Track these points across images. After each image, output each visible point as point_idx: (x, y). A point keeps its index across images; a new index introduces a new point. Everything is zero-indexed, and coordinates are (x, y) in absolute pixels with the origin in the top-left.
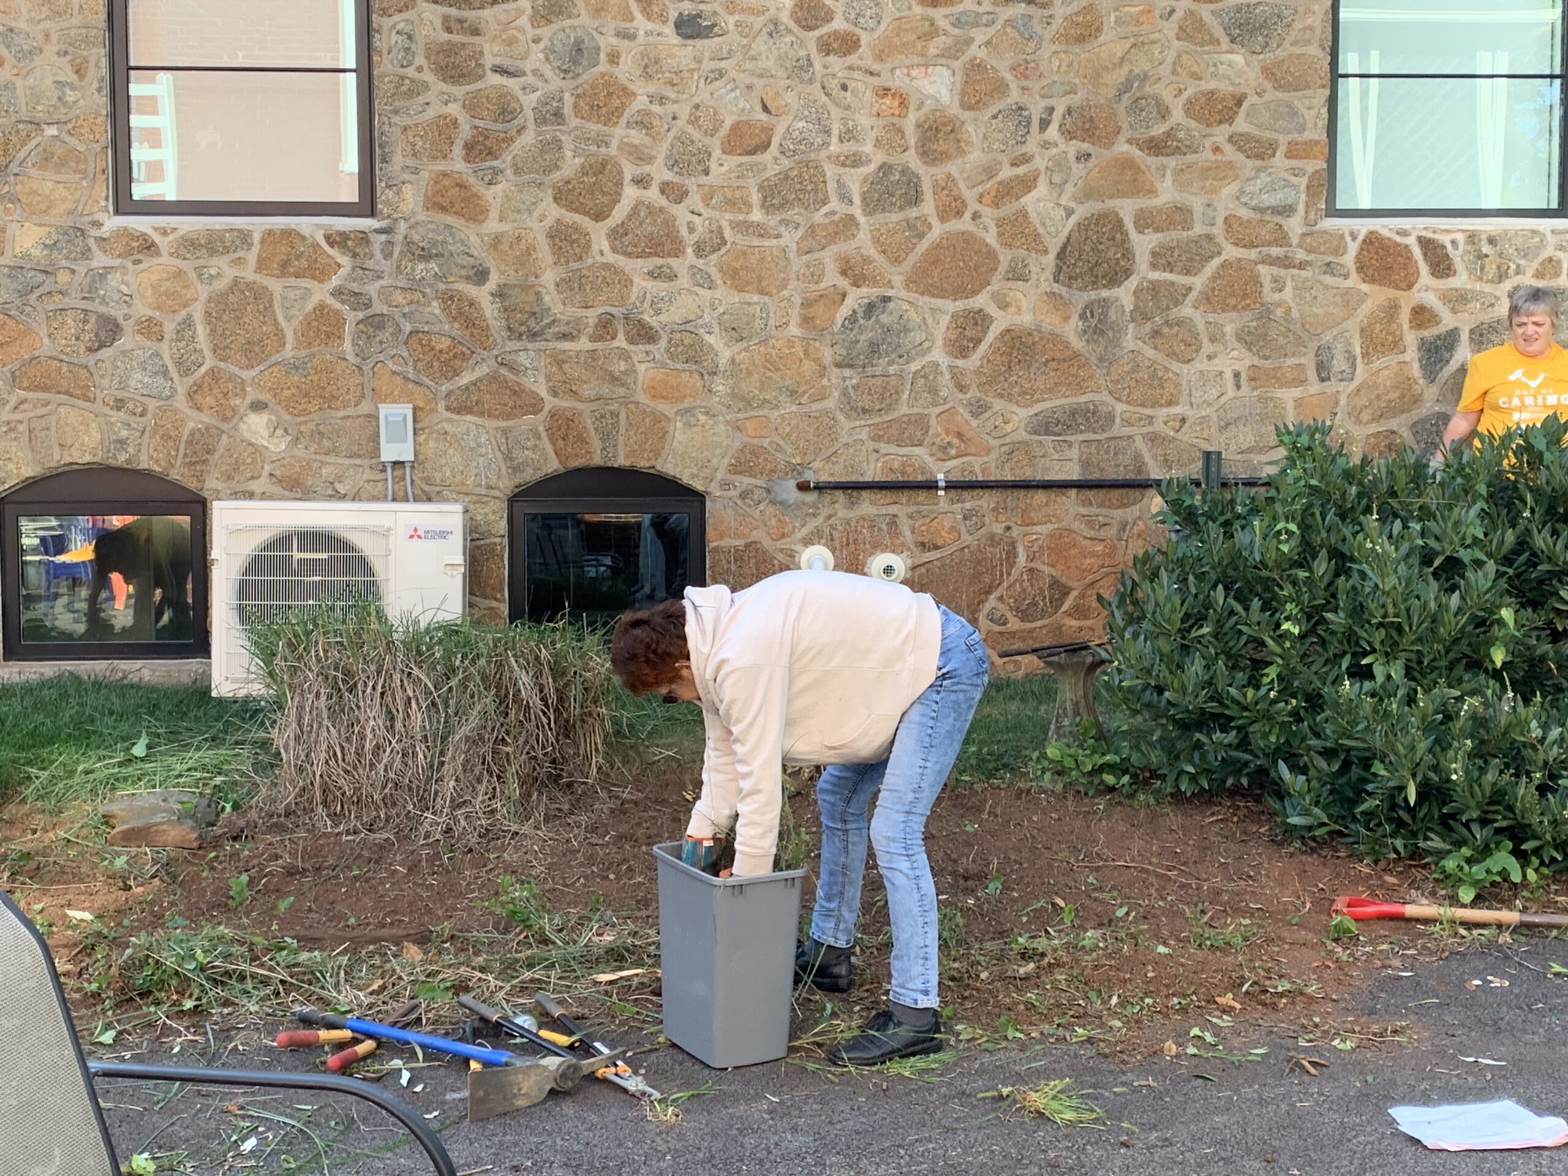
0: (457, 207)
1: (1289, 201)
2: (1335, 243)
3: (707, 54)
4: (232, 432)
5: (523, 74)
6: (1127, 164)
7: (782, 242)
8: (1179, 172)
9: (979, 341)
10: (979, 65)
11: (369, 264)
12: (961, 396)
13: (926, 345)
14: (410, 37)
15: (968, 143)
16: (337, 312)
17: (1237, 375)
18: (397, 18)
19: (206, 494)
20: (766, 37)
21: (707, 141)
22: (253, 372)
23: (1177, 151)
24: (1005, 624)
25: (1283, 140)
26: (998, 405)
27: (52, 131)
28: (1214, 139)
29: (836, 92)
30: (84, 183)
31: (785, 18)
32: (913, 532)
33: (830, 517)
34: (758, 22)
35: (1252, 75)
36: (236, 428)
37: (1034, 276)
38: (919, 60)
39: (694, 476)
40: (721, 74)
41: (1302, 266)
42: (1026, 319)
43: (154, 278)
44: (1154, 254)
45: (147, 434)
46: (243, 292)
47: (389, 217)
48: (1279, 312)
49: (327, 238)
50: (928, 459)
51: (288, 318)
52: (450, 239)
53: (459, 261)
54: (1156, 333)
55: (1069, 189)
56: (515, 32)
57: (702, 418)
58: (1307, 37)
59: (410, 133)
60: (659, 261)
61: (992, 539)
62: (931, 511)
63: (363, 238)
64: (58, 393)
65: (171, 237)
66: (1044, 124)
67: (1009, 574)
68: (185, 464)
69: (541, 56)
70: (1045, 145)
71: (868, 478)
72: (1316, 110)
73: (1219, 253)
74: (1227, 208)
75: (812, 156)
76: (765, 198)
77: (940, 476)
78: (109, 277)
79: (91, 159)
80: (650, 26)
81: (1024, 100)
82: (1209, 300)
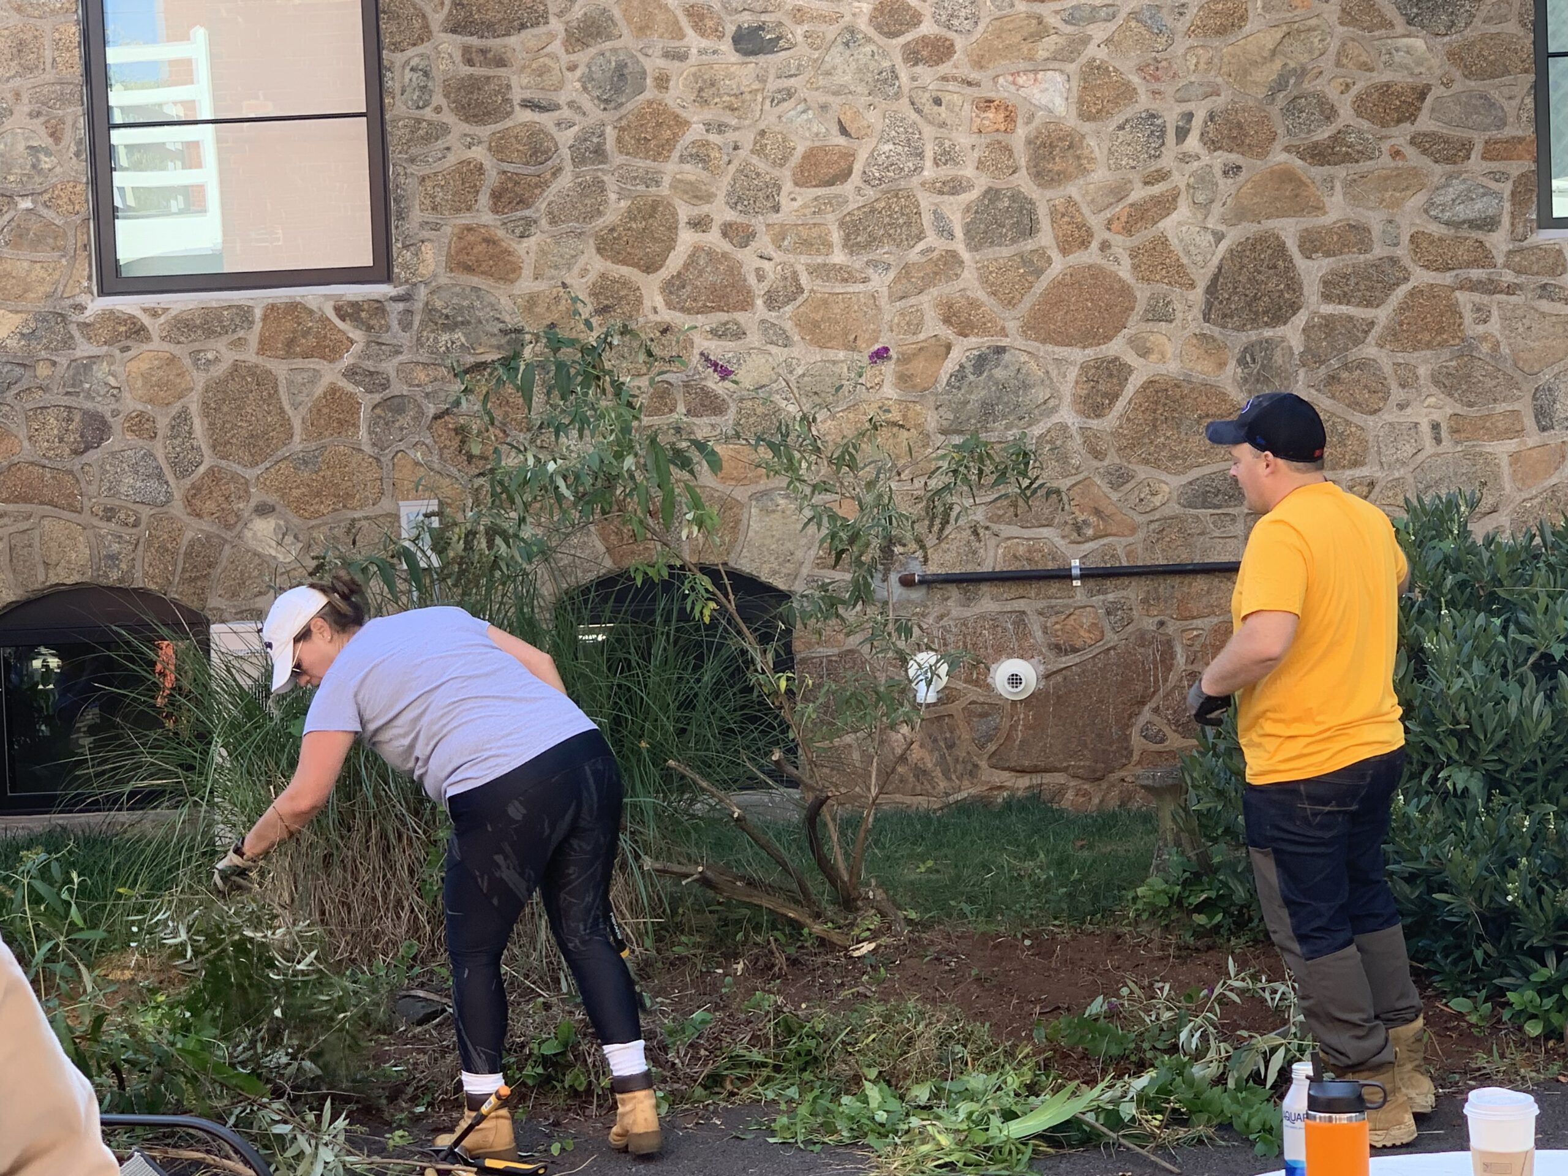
0: (484, 267)
1: (1490, 212)
2: (1551, 261)
3: (772, 72)
4: (236, 541)
5: (557, 107)
6: (1287, 176)
7: (870, 287)
8: (1349, 184)
9: (1116, 396)
10: (1098, 68)
11: (386, 338)
12: (1096, 463)
13: (1052, 403)
14: (426, 74)
15: (1091, 160)
16: (351, 396)
17: (1436, 427)
18: (411, 52)
19: (209, 614)
20: (841, 48)
21: (776, 172)
22: (258, 471)
23: (1347, 158)
24: (1162, 741)
25: (1479, 141)
26: (1142, 472)
27: (26, 204)
28: (1393, 141)
29: (929, 108)
30: (64, 262)
31: (863, 25)
32: (1045, 633)
33: (941, 617)
34: (831, 31)
35: (1435, 62)
36: (239, 536)
37: (1179, 315)
38: (1028, 65)
39: (774, 573)
40: (790, 94)
41: (1511, 290)
42: (1172, 368)
43: (144, 366)
44: (1326, 283)
45: (141, 547)
46: (244, 378)
47: (407, 281)
48: (1485, 348)
49: (338, 309)
50: (1061, 543)
51: (295, 406)
52: (477, 304)
53: (488, 328)
54: (1333, 379)
55: (1217, 209)
56: (547, 60)
57: (781, 501)
58: (1503, 11)
59: (429, 184)
60: (723, 317)
61: (1142, 639)
62: (1067, 606)
63: (378, 307)
64: (42, 503)
65: (162, 319)
66: (1182, 134)
67: (1165, 680)
68: (183, 581)
69: (578, 85)
70: (1185, 158)
71: (987, 567)
72: (1518, 100)
73: (1407, 279)
74: (1413, 224)
75: (903, 184)
76: (848, 235)
77: (1076, 563)
78: (95, 367)
79: (70, 233)
80: (704, 43)
81: (1155, 106)
82: (1395, 336)
